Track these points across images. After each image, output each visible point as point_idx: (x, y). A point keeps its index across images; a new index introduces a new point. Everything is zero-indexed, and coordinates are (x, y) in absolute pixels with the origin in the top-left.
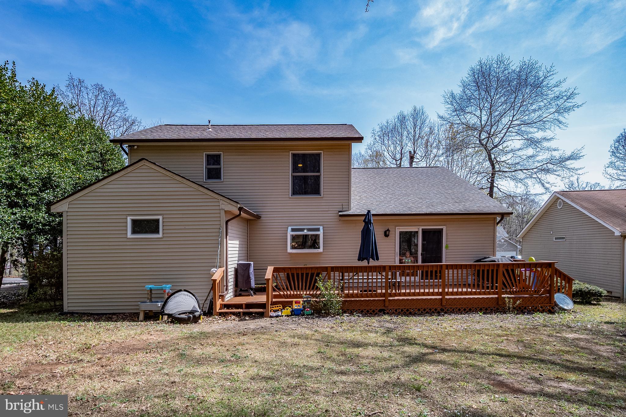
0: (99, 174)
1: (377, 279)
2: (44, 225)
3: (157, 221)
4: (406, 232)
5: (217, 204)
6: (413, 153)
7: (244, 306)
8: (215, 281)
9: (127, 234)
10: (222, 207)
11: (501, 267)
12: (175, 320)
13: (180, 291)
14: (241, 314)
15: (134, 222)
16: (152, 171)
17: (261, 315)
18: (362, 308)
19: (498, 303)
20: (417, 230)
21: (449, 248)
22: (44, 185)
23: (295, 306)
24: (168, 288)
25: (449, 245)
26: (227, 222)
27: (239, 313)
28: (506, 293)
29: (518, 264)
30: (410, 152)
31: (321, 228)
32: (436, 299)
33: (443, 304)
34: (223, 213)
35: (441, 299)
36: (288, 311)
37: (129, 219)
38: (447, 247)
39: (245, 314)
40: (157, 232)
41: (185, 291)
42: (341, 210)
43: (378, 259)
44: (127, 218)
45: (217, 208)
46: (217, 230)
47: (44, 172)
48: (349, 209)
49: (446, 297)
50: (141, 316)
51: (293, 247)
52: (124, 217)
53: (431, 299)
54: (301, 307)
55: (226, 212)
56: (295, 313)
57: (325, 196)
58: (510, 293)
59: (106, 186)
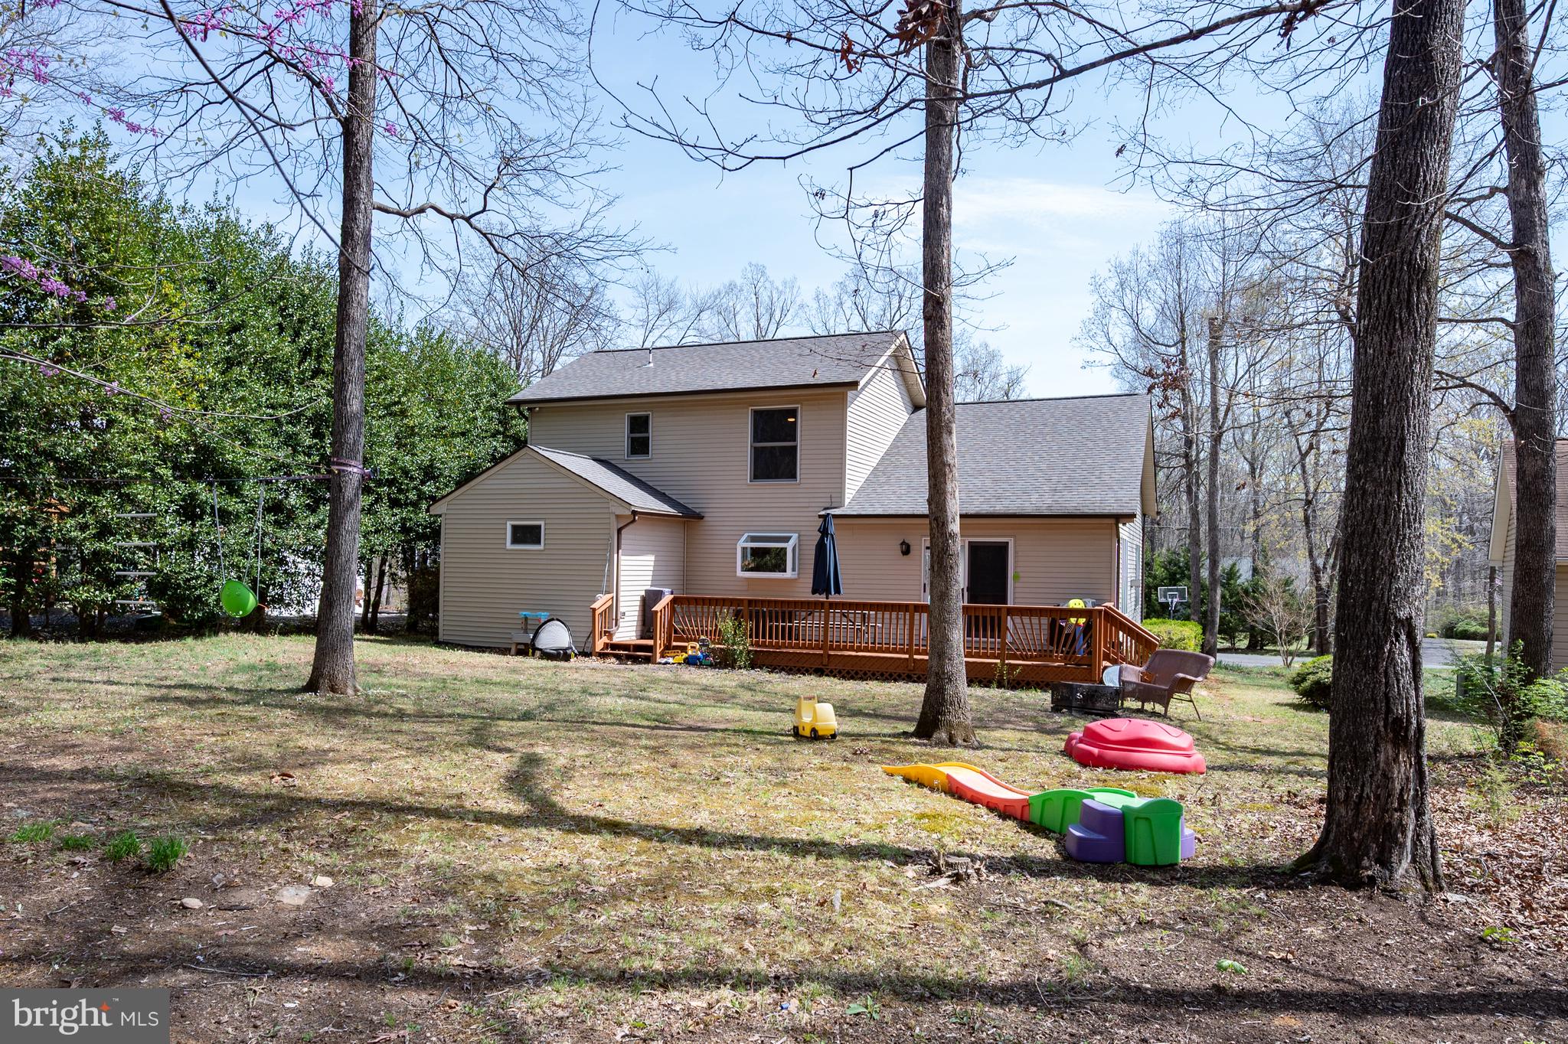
0: (498, 445)
2: (426, 527)
3: (539, 527)
5: (606, 505)
8: (594, 610)
9: (506, 544)
10: (613, 509)
11: (1004, 613)
12: (547, 656)
13: (553, 620)
15: (515, 528)
16: (535, 461)
17: (648, 660)
18: (791, 664)
21: (1022, 580)
22: (426, 474)
24: (544, 616)
25: (1021, 574)
26: (619, 531)
27: (622, 655)
28: (1015, 657)
31: (795, 536)
34: (613, 518)
36: (681, 657)
37: (509, 524)
38: (1016, 578)
39: (628, 657)
40: (538, 542)
41: (559, 620)
42: (828, 505)
43: (838, 591)
44: (506, 524)
45: (606, 511)
46: (605, 542)
47: (425, 459)
48: (841, 505)
50: (513, 651)
51: (745, 569)
52: (504, 521)
54: (699, 653)
55: (618, 516)
56: (690, 662)
57: (803, 481)
58: (1021, 658)
59: (486, 482)
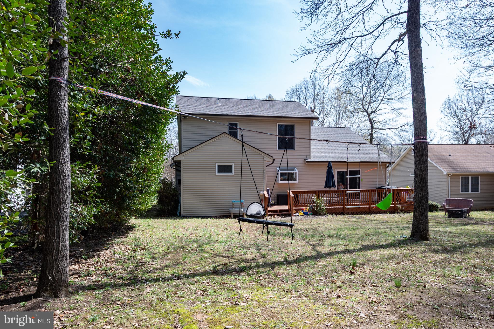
1: (335, 198)
3: (231, 166)
4: (341, 172)
5: (262, 157)
6: (313, 108)
7: (278, 211)
8: (266, 198)
9: (215, 173)
11: (395, 191)
13: (254, 203)
14: (280, 215)
15: (219, 166)
16: (228, 139)
17: (289, 215)
19: (394, 209)
20: (346, 170)
21: (363, 181)
23: (305, 211)
24: (243, 202)
25: (363, 179)
26: (266, 167)
28: (397, 204)
29: (400, 189)
30: (311, 107)
31: (295, 168)
32: (367, 207)
33: (370, 209)
34: (265, 162)
35: (369, 207)
36: (301, 213)
37: (217, 164)
38: (362, 180)
40: (231, 172)
41: (257, 202)
42: (306, 158)
44: (215, 165)
45: (262, 159)
46: (262, 171)
48: (310, 158)
49: (372, 206)
51: (282, 180)
52: (214, 163)
53: (364, 207)
54: (307, 211)
56: (305, 214)
57: (297, 150)
58: (400, 204)
